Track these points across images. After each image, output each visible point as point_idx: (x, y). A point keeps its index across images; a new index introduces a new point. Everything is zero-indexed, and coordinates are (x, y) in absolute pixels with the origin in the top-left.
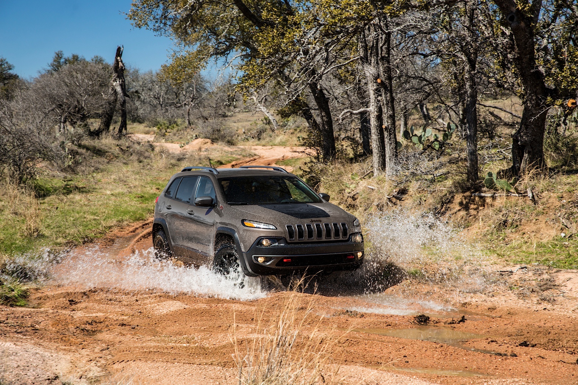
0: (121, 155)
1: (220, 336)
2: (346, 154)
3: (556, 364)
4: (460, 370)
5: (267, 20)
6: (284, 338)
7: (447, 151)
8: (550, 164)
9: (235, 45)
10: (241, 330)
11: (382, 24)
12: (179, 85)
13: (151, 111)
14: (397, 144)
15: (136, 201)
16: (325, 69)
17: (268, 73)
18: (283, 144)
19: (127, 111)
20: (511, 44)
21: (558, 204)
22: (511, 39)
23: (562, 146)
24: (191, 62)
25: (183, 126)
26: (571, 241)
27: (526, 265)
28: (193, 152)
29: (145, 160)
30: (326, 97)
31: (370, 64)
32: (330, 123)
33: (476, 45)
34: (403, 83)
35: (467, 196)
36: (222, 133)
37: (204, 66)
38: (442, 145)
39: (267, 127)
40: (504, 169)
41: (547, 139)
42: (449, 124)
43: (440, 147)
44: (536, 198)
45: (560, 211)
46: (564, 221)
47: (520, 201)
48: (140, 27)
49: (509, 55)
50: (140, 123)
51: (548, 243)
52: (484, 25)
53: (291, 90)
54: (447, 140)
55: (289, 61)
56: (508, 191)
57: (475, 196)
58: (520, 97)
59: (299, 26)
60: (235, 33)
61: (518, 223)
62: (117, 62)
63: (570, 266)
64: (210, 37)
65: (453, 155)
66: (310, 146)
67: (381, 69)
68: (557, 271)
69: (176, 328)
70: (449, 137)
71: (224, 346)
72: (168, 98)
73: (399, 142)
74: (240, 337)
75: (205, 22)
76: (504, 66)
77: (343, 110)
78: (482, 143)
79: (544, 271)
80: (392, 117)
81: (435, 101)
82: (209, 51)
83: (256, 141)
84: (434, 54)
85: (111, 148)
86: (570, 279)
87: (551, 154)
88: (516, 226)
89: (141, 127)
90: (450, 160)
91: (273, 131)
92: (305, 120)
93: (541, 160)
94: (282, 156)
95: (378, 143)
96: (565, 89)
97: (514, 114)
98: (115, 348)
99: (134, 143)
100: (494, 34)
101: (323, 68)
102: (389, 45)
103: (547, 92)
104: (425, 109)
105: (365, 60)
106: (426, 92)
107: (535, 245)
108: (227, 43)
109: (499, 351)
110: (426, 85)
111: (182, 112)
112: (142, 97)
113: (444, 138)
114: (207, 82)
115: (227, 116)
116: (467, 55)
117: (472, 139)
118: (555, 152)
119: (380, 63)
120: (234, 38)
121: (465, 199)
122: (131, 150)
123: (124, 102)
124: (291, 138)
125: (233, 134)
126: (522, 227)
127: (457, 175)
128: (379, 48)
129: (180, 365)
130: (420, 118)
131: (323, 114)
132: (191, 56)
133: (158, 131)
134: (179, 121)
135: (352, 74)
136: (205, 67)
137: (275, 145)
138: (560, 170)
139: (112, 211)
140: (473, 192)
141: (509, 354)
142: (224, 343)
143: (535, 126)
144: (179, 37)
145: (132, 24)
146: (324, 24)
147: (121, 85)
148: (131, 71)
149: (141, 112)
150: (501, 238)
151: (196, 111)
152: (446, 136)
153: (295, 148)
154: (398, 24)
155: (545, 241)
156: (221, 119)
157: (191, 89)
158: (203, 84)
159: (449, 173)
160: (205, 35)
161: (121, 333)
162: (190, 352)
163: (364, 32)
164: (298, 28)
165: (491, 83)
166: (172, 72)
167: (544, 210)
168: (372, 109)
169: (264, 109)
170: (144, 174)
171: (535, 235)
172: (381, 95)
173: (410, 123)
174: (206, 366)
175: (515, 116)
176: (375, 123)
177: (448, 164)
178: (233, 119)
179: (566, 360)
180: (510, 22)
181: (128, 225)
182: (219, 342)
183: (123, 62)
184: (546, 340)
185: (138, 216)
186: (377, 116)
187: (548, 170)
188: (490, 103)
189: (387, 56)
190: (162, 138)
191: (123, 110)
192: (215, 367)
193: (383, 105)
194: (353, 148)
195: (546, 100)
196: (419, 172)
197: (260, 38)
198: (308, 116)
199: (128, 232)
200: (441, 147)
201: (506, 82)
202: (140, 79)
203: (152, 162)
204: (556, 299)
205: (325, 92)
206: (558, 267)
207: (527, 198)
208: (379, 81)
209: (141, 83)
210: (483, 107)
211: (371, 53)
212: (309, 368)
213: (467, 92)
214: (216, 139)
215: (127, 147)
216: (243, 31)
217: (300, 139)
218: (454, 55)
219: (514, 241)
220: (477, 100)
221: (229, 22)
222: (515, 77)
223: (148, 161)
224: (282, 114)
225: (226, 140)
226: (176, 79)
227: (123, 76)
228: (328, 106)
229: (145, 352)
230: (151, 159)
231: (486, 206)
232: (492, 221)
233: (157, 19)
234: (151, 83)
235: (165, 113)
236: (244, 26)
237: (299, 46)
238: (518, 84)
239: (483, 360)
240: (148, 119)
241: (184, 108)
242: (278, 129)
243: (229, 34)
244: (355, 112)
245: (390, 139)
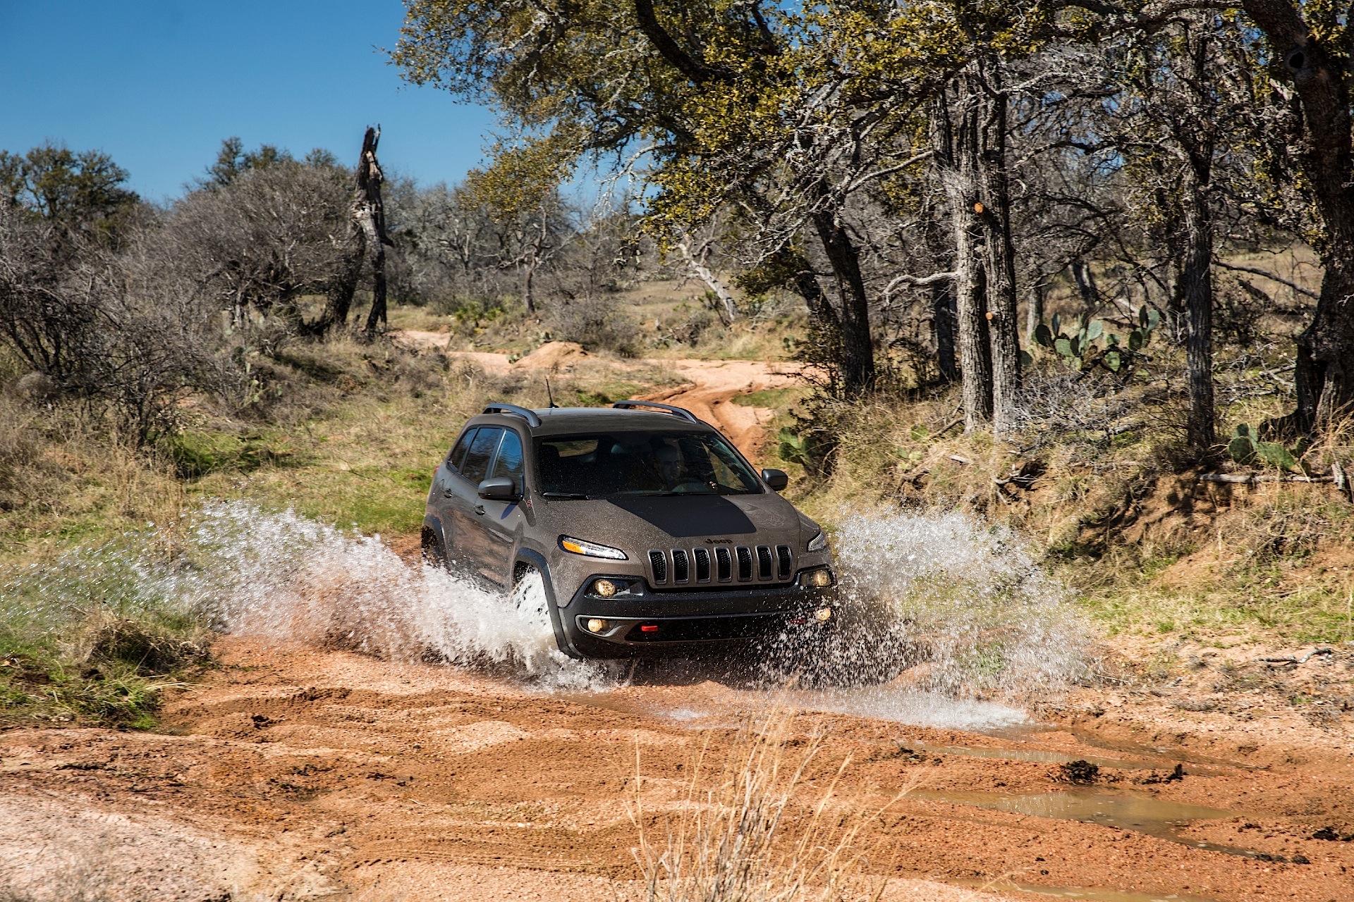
0: (373, 380)
1: (605, 805)
2: (898, 381)
4: (1172, 893)
5: (717, 65)
7: (1139, 373)
9: (641, 124)
10: (653, 792)
11: (986, 74)
12: (509, 218)
13: (442, 277)
14: (1021, 358)
15: (407, 487)
16: (852, 180)
17: (718, 189)
18: (749, 355)
19: (388, 277)
20: (1295, 122)
22: (1296, 110)
24: (536, 164)
25: (515, 313)
27: (1329, 647)
28: (539, 373)
29: (429, 392)
30: (853, 245)
31: (958, 168)
32: (861, 305)
33: (1210, 124)
34: (1035, 213)
35: (1188, 481)
36: (608, 328)
37: (566, 174)
38: (1126, 359)
39: (713, 314)
40: (1275, 417)
42: (1143, 309)
43: (1122, 365)
47: (1315, 493)
48: (419, 83)
49: (1289, 148)
50: (417, 305)
52: (1230, 76)
53: (772, 229)
54: (1139, 347)
55: (768, 163)
56: (1286, 470)
57: (1206, 481)
58: (1314, 245)
59: (792, 79)
60: (640, 96)
61: (1311, 546)
62: (366, 163)
64: (582, 106)
65: (1154, 384)
66: (815, 359)
67: (985, 181)
69: (500, 784)
70: (1144, 341)
71: (614, 830)
72: (482, 248)
73: (1026, 353)
74: (652, 809)
75: (570, 71)
76: (1276, 173)
77: (893, 276)
78: (1224, 355)
80: (1010, 294)
81: (1110, 255)
82: (578, 137)
83: (685, 348)
84: (1110, 144)
85: (349, 364)
88: (1305, 551)
89: (420, 314)
90: (1147, 396)
91: (726, 324)
92: (802, 299)
94: (748, 383)
95: (975, 355)
97: (1299, 287)
98: (359, 829)
99: (403, 353)
100: (1252, 99)
101: (847, 178)
102: (1003, 123)
104: (1085, 275)
105: (946, 158)
106: (1090, 235)
108: (622, 120)
109: (1267, 851)
110: (1088, 218)
111: (515, 279)
112: (421, 245)
113: (1131, 343)
114: (574, 210)
115: (618, 290)
116: (1190, 147)
117: (1199, 345)
119: (982, 167)
120: (639, 107)
121: (1183, 487)
122: (396, 368)
123: (382, 256)
124: (769, 341)
125: (633, 331)
126: (1320, 554)
127: (1163, 431)
128: (980, 130)
129: (511, 872)
130: (1074, 296)
131: (846, 285)
132: (538, 149)
133: (459, 324)
134: (508, 301)
135: (913, 193)
136: (570, 175)
137: (731, 358)
140: (1202, 472)
141: (1289, 858)
142: (613, 822)
144: (510, 105)
145: (402, 76)
146: (850, 76)
147: (374, 217)
148: (397, 185)
149: (419, 279)
150: (1268, 580)
151: (546, 277)
152: (1136, 339)
153: (778, 366)
154: (1024, 76)
156: (604, 297)
157: (535, 225)
158: (564, 214)
159: (1143, 425)
160: (570, 100)
161: (373, 795)
162: (534, 842)
163: (944, 94)
164: (789, 84)
165: (1247, 213)
166: (493, 186)
168: (961, 273)
169: (705, 274)
170: (426, 424)
171: (1350, 575)
172: (983, 242)
173: (1050, 307)
174: (572, 876)
175: (1301, 291)
176: (968, 306)
177: (1141, 405)
178: (633, 296)
180: (1294, 70)
182: (602, 819)
183: (380, 163)
186: (973, 290)
188: (1240, 260)
189: (997, 149)
190: (466, 340)
191: (378, 276)
192: (593, 877)
193: (989, 264)
194: (915, 366)
196: (1072, 423)
197: (700, 109)
198: (809, 290)
200: (1124, 365)
201: (1281, 212)
202: (417, 203)
203: (444, 397)
205: (849, 233)
207: (1331, 486)
208: (978, 208)
209: (419, 212)
210: (1224, 269)
211: (960, 144)
212: (813, 883)
213: (1187, 234)
214: (594, 343)
215: (388, 362)
216: (659, 91)
217: (791, 343)
218: (1157, 146)
219: (1300, 589)
220: (1211, 253)
221: (626, 70)
222: (1304, 200)
223: (435, 394)
224: (749, 286)
225: (618, 344)
226: (501, 204)
227: (379, 196)
228: (857, 266)
229: (430, 840)
230: (442, 389)
231: (1233, 506)
232: (1246, 540)
233: (460, 63)
234: (443, 212)
235: (474, 281)
236: (662, 80)
237: (792, 128)
238: (1311, 217)
239: (1228, 871)
240: (436, 297)
241: (518, 270)
242: (737, 320)
243: (628, 99)
244: (920, 281)
245: (1004, 345)
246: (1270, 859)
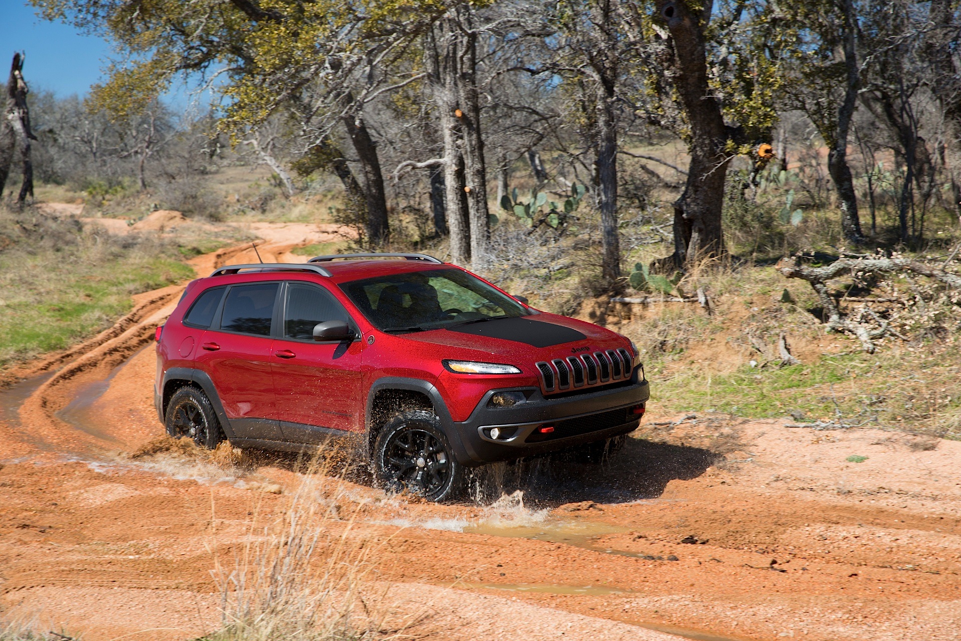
0: (24, 239)
1: (193, 540)
2: (406, 236)
3: (739, 570)
4: (588, 585)
5: (269, 10)
6: (297, 541)
7: (571, 229)
8: (732, 249)
9: (218, 52)
10: (228, 530)
11: (461, 19)
12: (124, 121)
13: (76, 164)
14: (490, 219)
15: (50, 317)
16: (368, 92)
17: (272, 98)
18: (303, 219)
19: (34, 164)
20: (670, 55)
21: (745, 314)
22: (670, 46)
23: (752, 220)
24: (142, 80)
25: (133, 190)
26: (766, 373)
27: (695, 414)
28: (150, 233)
29: (67, 248)
30: (373, 139)
31: (443, 85)
32: (379, 182)
33: (614, 55)
34: (500, 117)
35: (603, 303)
36: (201, 200)
37: (164, 87)
38: (563, 219)
39: (277, 190)
40: (661, 257)
41: (729, 209)
42: (574, 186)
43: (559, 223)
44: (711, 304)
45: (749, 325)
46: (754, 341)
47: (686, 310)
48: (50, 19)
49: (666, 73)
50: (58, 183)
51: (730, 377)
52: (627, 22)
53: (313, 128)
54: (572, 210)
55: (308, 80)
56: (667, 294)
57: (615, 302)
58: (685, 140)
59: (323, 20)
60: (217, 32)
61: (684, 346)
62: (14, 79)
63: (763, 414)
64: (174, 38)
65: (580, 236)
66: (347, 221)
67: (462, 93)
68: (744, 422)
69: (116, 529)
70: (574, 207)
71: (200, 558)
72: (106, 142)
73: (494, 216)
74: (227, 541)
75: (164, 12)
76: (659, 89)
77: (400, 162)
78: (628, 216)
79: (724, 423)
80: (481, 173)
81: (552, 147)
82: (172, 61)
83: (258, 215)
84: (548, 69)
85: (5, 227)
86: (763, 434)
87: (735, 234)
88: (680, 349)
89: (60, 191)
90: (576, 244)
91: (287, 197)
92: (338, 178)
93: (718, 243)
94: (303, 239)
95: (458, 217)
96: (755, 128)
97: (680, 169)
98: (9, 565)
99: (46, 219)
100: (642, 38)
101: (364, 92)
102: (474, 54)
103: (728, 132)
104: (537, 162)
105: (435, 78)
106: (538, 133)
107: (710, 381)
108: (204, 49)
109: (651, 553)
110: (536, 121)
111: (131, 165)
112: (60, 140)
113: (566, 208)
114: (174, 115)
115: (207, 173)
116: (600, 71)
117: (608, 208)
118: (741, 230)
119: (460, 85)
120: (216, 39)
121: (600, 307)
122: (41, 230)
123: (28, 148)
124: (318, 209)
125: (219, 202)
126: (690, 351)
127: (586, 268)
128: (458, 59)
129: (123, 590)
130: (530, 176)
131: (368, 168)
132: (143, 69)
133: (90, 197)
134: (126, 181)
135: (414, 103)
136: (167, 89)
137: (291, 221)
138: (749, 258)
139: (7, 334)
140: (613, 296)
141: (665, 557)
142: (199, 552)
143: (709, 188)
144: (121, 37)
145: (37, 14)
146: (364, 18)
147: (22, 119)
148: (41, 96)
149: (59, 165)
150: (656, 370)
151: (154, 163)
152: (568, 204)
153: (325, 227)
154: (488, 20)
155: (724, 374)
156: (197, 178)
157: (146, 126)
158: (166, 117)
159: (573, 265)
160: (165, 34)
161: (20, 540)
162: (140, 569)
163: (432, 32)
164: (321, 24)
165: (640, 117)
166: (109, 96)
167: (723, 323)
168: (448, 161)
169: (271, 161)
170: (64, 271)
171: (709, 365)
172: (462, 138)
173: (513, 184)
174: (168, 592)
175: (681, 172)
176: (453, 183)
177: (572, 251)
178: (218, 177)
179: (753, 564)
180: (668, 18)
181: (36, 358)
182: (191, 551)
183: (26, 80)
184: (723, 532)
185: (53, 342)
186: (456, 171)
187: (730, 260)
188: (642, 150)
189: (470, 71)
190: (96, 210)
191: (26, 163)
192: (183, 592)
193: (466, 153)
194: (418, 226)
195: (725, 145)
196: (526, 263)
197: (258, 41)
198: (343, 172)
199: (35, 369)
200: (561, 224)
201: (663, 116)
202: (56, 109)
203: (78, 251)
204: (740, 466)
205: (371, 132)
206: (746, 415)
207: (697, 304)
208: (458, 113)
209: (58, 116)
210: (630, 157)
211: (445, 68)
212: (341, 589)
213: (600, 132)
214: (190, 211)
215: (35, 225)
216: (231, 28)
217: (333, 210)
218: (579, 70)
219: (676, 375)
220: (616, 145)
221: (206, 13)
222: (678, 108)
223: (71, 248)
224: (299, 169)
225: (208, 212)
226: (116, 109)
227: (25, 103)
228: (375, 155)
229: (63, 571)
230: (77, 245)
231: (632, 319)
232: (642, 343)
233: (81, 6)
234: (77, 115)
235: (101, 166)
236: (232, 20)
237: (324, 55)
238: (683, 121)
239: (625, 568)
240: (72, 178)
241: (133, 158)
242: (295, 194)
243: (208, 34)
244: (419, 165)
245: (478, 210)
246: (653, 559)
